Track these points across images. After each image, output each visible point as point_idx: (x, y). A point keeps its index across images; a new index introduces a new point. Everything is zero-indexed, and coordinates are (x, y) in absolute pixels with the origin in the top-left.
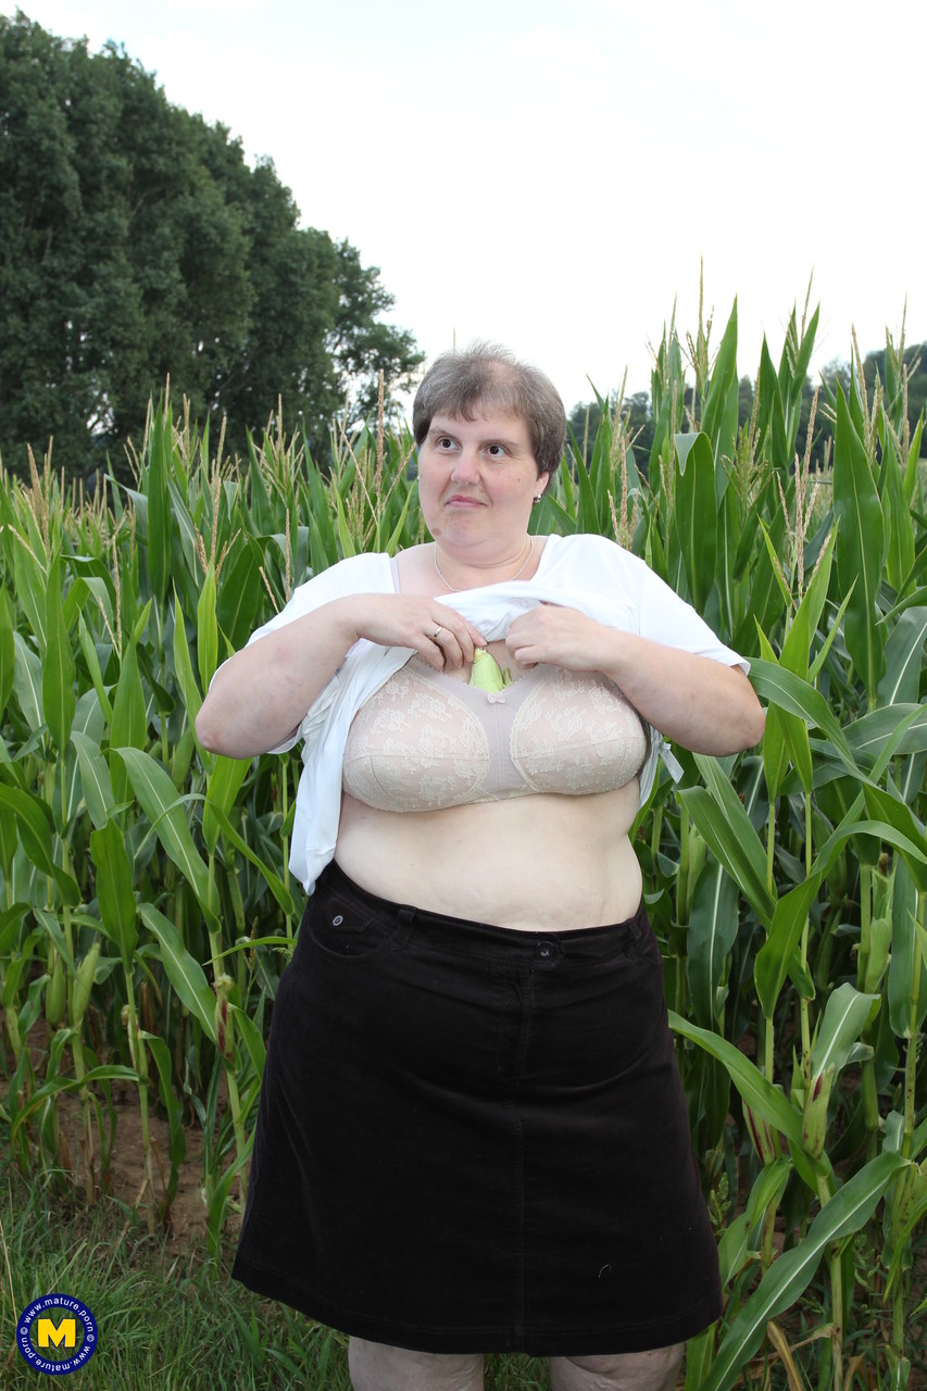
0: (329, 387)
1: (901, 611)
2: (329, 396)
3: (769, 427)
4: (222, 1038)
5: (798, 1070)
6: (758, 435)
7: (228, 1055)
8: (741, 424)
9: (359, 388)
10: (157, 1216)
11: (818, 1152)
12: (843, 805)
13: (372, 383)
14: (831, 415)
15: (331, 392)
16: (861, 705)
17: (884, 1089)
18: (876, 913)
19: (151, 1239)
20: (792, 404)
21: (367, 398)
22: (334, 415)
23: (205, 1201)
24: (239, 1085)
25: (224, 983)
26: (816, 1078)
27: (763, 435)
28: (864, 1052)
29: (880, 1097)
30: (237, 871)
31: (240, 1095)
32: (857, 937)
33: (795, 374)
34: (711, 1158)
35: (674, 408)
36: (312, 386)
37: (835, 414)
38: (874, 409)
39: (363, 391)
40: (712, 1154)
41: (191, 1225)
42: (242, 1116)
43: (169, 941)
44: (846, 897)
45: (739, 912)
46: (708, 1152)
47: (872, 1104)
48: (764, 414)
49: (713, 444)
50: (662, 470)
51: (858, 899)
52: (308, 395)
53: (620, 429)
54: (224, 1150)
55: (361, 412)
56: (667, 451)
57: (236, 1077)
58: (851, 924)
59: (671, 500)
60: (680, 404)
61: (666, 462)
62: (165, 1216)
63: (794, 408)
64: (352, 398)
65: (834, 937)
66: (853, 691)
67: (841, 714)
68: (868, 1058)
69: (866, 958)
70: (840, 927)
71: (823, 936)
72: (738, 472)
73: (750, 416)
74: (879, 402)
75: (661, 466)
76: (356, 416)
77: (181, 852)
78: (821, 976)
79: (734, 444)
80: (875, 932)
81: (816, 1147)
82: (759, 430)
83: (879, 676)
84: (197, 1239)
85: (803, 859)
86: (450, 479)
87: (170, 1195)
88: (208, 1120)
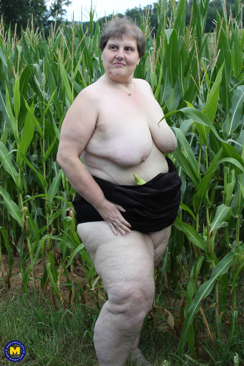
0: (40, 5)
1: (237, 86)
2: (40, 8)
3: (196, 26)
4: (25, 227)
5: (205, 230)
6: (192, 29)
7: (27, 232)
8: (186, 25)
9: (50, 5)
10: (6, 283)
11: (211, 253)
12: (219, 148)
13: (55, 3)
14: (215, 23)
15: (41, 6)
16: (225, 116)
17: (231, 236)
18: (229, 181)
19: (4, 290)
20: (203, 17)
21: (53, 8)
22: (42, 15)
23: (21, 277)
24: (30, 241)
25: (25, 209)
26: (211, 231)
27: (193, 29)
28: (225, 224)
29: (230, 238)
30: (24, 174)
31: (31, 244)
32: (223, 189)
33: (205, 7)
34: (178, 258)
35: (165, 18)
36: (34, 4)
37: (217, 22)
38: (229, 21)
39: (52, 6)
40: (178, 257)
41: (16, 285)
42: (32, 250)
43: (6, 197)
44: (220, 177)
45: (186, 183)
46: (177, 256)
47: (228, 240)
48: (194, 20)
49: (178, 33)
50: (161, 41)
51: (223, 178)
52: (32, 7)
53: (147, 28)
54: (26, 261)
55: (51, 13)
56: (162, 35)
57: (29, 238)
58: (221, 185)
59: (164, 51)
60: (166, 17)
61: (162, 38)
62: (8, 282)
63: (204, 18)
64: (48, 8)
65: (216, 190)
66: (222, 111)
67: (218, 118)
68: (226, 226)
69: (225, 195)
70: (218, 186)
71: (213, 189)
72: (185, 41)
73: (189, 23)
74: (231, 18)
75: (161, 40)
76: (50, 15)
77: (9, 169)
78: (212, 202)
79: (184, 32)
80: (229, 187)
81: (211, 252)
82: (192, 27)
83: (230, 107)
84: (18, 289)
85: (206, 166)
86: (115, 57)
87: (10, 276)
88: (21, 253)
